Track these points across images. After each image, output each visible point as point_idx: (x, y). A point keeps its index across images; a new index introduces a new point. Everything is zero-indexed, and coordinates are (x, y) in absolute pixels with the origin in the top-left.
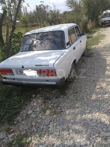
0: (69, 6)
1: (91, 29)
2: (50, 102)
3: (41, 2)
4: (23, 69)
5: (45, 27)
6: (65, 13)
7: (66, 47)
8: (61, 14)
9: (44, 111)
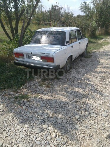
0: (82, 11)
1: (99, 36)
2: (47, 81)
3: (56, 3)
4: (31, 54)
5: (55, 27)
6: (79, 16)
7: (66, 45)
8: (75, 17)
9: (42, 85)
